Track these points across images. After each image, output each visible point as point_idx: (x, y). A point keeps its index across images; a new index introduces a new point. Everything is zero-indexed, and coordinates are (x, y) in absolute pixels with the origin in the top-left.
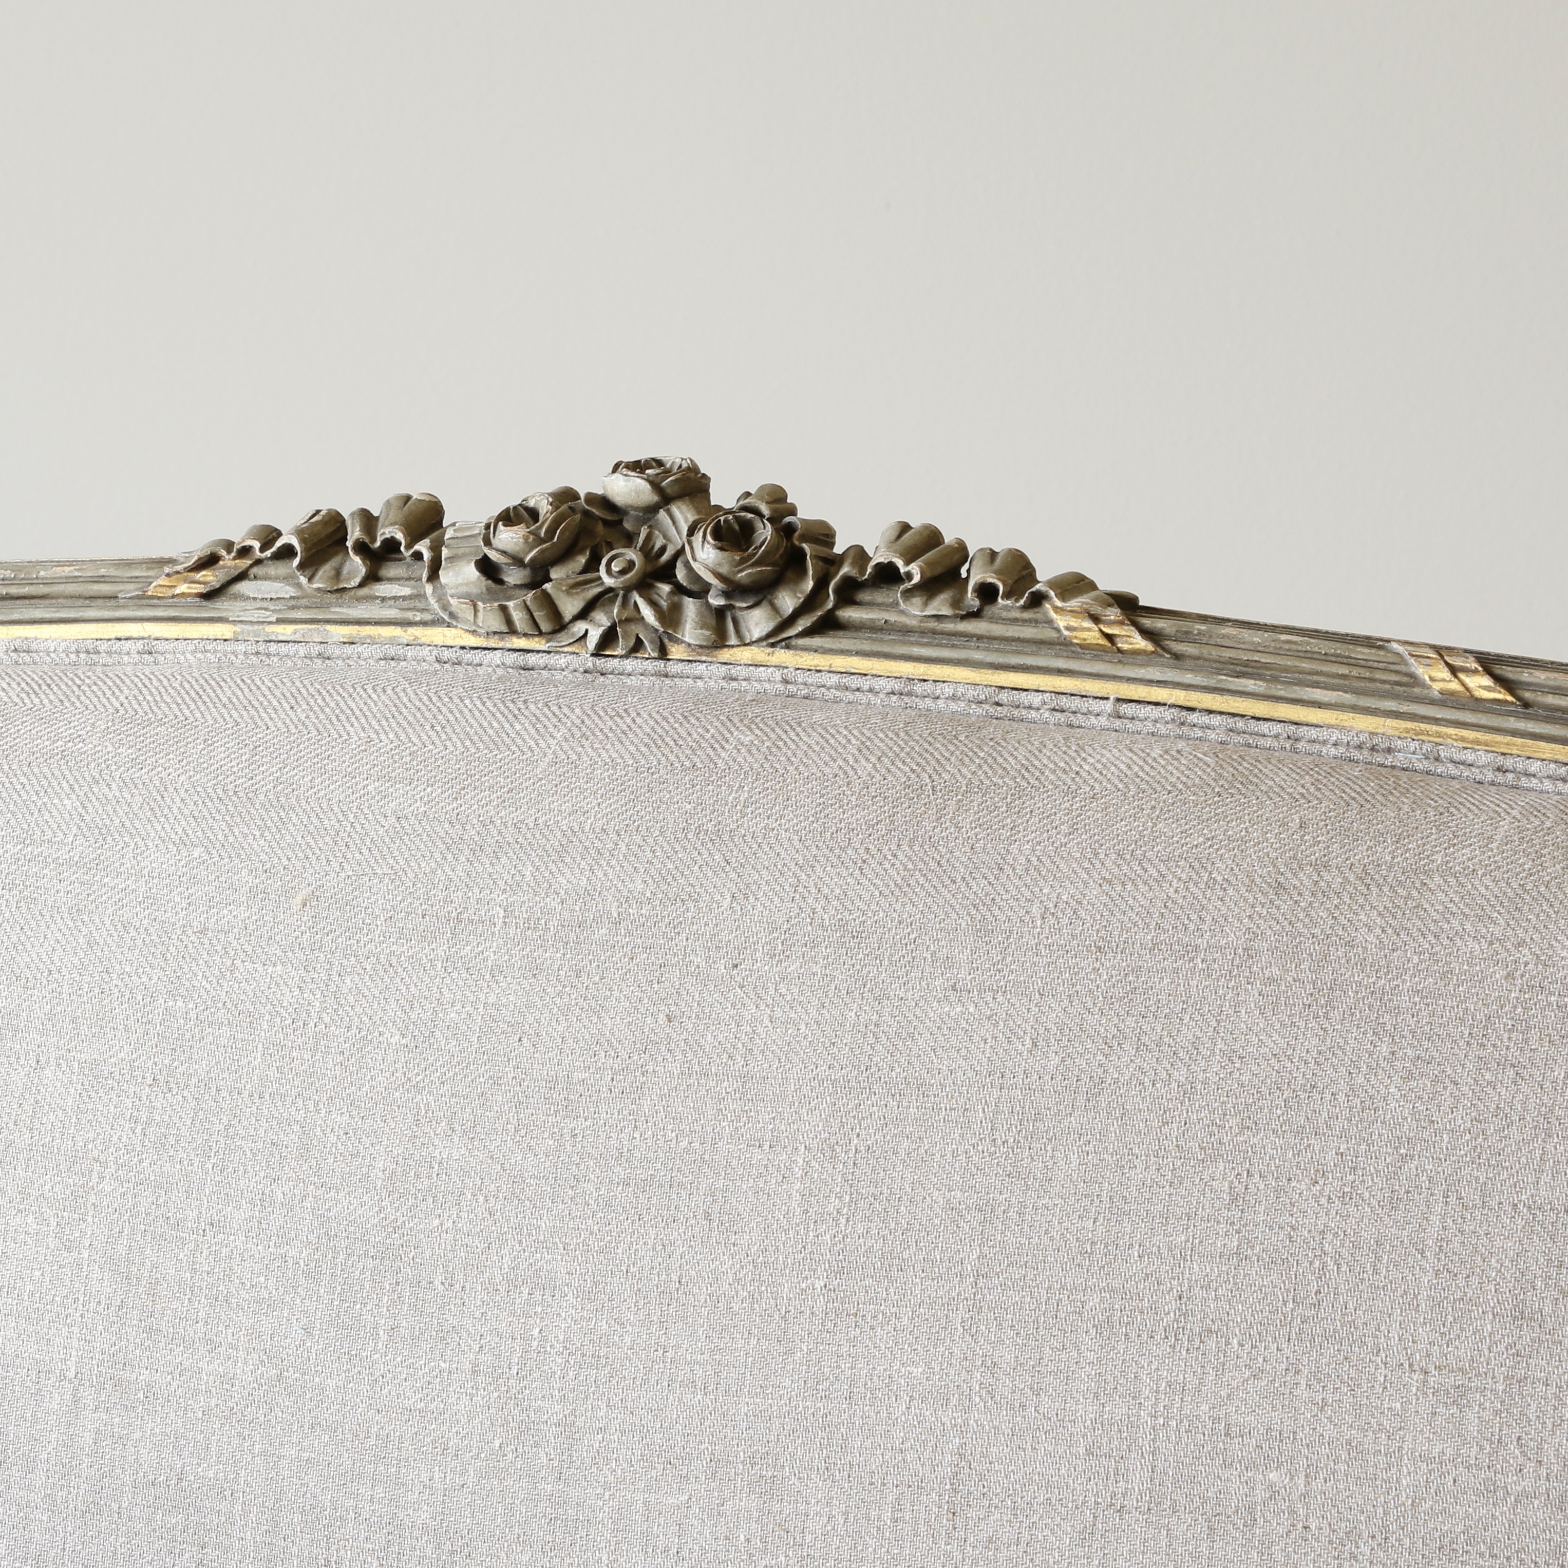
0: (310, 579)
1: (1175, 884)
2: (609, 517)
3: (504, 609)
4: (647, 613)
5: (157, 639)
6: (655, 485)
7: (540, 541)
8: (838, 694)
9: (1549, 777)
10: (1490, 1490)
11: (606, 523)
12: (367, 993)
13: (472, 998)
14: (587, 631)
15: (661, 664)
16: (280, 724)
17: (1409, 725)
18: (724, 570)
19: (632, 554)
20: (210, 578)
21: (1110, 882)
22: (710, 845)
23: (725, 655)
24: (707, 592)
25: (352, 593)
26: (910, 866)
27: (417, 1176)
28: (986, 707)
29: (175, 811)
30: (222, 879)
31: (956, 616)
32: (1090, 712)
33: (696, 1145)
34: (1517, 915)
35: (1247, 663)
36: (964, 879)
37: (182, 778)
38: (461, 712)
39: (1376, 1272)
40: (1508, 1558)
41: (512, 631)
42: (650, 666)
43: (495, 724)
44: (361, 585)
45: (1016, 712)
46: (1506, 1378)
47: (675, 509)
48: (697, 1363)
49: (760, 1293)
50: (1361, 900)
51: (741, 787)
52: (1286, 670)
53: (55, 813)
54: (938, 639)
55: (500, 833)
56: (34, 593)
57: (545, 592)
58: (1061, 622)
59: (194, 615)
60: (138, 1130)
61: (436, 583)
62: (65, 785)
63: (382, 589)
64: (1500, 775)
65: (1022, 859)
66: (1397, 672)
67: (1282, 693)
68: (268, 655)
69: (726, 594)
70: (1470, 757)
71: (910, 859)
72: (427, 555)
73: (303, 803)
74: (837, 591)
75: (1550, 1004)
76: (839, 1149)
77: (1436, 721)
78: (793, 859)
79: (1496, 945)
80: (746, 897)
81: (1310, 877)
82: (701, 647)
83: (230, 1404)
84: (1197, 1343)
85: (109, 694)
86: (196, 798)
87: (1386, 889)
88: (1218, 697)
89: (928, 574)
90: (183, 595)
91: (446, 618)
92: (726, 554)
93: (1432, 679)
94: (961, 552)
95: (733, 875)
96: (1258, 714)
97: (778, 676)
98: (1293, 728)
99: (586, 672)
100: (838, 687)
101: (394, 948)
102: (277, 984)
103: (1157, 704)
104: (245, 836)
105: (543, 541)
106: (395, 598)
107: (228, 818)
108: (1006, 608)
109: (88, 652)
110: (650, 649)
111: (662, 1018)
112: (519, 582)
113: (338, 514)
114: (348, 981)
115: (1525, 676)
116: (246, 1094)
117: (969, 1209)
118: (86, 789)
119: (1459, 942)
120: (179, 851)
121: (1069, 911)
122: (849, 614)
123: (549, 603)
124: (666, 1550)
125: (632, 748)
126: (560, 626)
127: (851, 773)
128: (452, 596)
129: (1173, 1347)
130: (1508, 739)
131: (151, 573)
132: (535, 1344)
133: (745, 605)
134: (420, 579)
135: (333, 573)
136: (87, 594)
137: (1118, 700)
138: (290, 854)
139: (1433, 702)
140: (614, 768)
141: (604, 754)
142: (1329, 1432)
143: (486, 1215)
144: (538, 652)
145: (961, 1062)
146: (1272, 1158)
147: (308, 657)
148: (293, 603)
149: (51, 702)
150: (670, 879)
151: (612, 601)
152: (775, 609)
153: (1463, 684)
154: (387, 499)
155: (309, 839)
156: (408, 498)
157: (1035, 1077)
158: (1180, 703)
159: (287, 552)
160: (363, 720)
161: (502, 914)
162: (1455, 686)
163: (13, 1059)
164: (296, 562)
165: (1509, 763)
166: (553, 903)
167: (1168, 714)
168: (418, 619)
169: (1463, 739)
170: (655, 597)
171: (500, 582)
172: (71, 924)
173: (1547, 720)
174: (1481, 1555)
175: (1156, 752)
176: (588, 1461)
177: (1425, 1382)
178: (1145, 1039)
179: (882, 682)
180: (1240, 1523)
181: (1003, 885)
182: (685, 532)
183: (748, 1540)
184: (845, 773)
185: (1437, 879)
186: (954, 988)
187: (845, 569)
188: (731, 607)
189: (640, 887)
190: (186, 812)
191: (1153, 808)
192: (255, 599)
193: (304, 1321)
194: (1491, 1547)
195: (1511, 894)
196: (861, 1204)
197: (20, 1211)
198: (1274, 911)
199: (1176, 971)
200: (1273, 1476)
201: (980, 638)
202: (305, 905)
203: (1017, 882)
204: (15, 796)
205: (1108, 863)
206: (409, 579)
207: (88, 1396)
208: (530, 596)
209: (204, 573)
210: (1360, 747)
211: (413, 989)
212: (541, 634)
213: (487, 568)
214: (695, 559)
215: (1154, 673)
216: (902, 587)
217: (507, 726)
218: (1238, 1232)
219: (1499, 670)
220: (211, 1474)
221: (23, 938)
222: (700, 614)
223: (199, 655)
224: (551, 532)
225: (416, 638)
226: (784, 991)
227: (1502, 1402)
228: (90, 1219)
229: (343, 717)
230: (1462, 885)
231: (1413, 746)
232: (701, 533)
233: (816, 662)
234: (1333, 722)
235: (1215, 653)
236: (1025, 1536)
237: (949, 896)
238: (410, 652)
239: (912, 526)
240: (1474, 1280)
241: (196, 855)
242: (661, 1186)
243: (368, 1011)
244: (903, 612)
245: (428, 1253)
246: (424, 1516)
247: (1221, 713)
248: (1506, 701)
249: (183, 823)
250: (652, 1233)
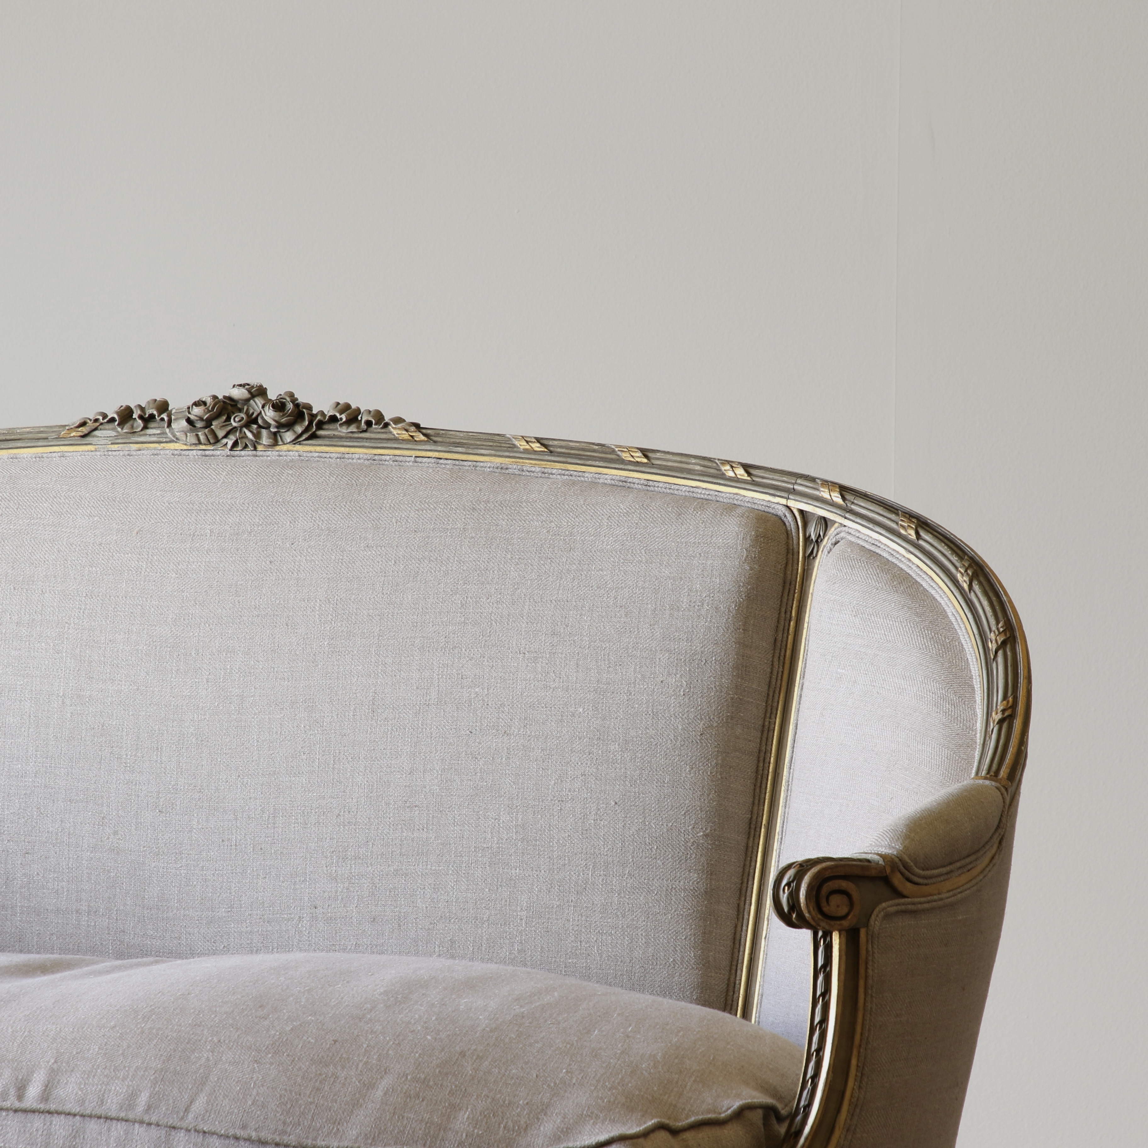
0: (122, 429)
1: (439, 510)
2: (233, 403)
3: (197, 435)
4: (249, 435)
5: (66, 452)
6: (249, 391)
7: (209, 411)
8: (318, 459)
9: (559, 474)
10: (546, 687)
11: (232, 405)
12: (162, 561)
13: (200, 560)
14: (227, 442)
15: (255, 452)
16: (121, 475)
17: (513, 460)
18: (277, 419)
19: (243, 415)
20: (84, 430)
21: (418, 510)
22: (281, 506)
23: (278, 448)
24: (270, 427)
25: (138, 433)
26: (350, 509)
27: (184, 620)
28: (371, 461)
29: (86, 505)
30: (106, 527)
31: (358, 432)
32: (406, 461)
33: (282, 602)
34: (550, 513)
35: (458, 443)
36: (369, 512)
37: (88, 494)
38: (188, 469)
39: (508, 624)
40: (551, 708)
41: (200, 443)
42: (250, 453)
43: (200, 472)
44: (142, 430)
45: (381, 462)
46: (550, 653)
47: (256, 400)
48: (285, 672)
49: (306, 648)
50: (500, 512)
51: (290, 487)
52: (472, 444)
53: (41, 508)
54: (352, 440)
55: (206, 506)
56: (16, 438)
57: (212, 429)
58: (395, 432)
59: (79, 443)
60: (81, 612)
61: (171, 428)
62: (43, 499)
63: (149, 431)
64: (543, 474)
65: (388, 505)
66: (509, 444)
67: (471, 452)
68: (109, 455)
69: (277, 427)
70: (533, 469)
71: (350, 507)
72: (166, 419)
73: (134, 501)
74: (316, 425)
75: (561, 539)
76: (331, 600)
77: (522, 458)
78: (310, 509)
79: (544, 523)
80: (295, 522)
81: (483, 505)
82: (269, 445)
83: (120, 699)
84: (451, 651)
85: (54, 469)
86: (93, 501)
87: (508, 508)
88: (449, 454)
89: (348, 418)
90: (74, 436)
91: (175, 440)
92: (277, 413)
93: (520, 445)
94: (358, 411)
95: (290, 515)
96: (463, 459)
97: (297, 454)
98: (475, 463)
99: (227, 456)
100: (318, 457)
101: (171, 545)
102: (129, 560)
103: (429, 457)
104: (113, 512)
105: (210, 411)
106: (154, 434)
107: (106, 507)
108: (375, 428)
109: (39, 457)
110: (251, 448)
111: (268, 562)
112: (201, 426)
113: (129, 407)
114: (155, 558)
115: (551, 443)
116: (120, 597)
117: (375, 615)
118: (51, 500)
119: (532, 523)
120: (89, 519)
121: (405, 520)
122: (320, 433)
123: (213, 432)
124: (276, 733)
125: (250, 477)
126: (217, 441)
127: (328, 481)
128: (177, 432)
129: (444, 653)
130: (546, 463)
131: (60, 429)
132: (228, 671)
133: (284, 431)
134: (164, 427)
135: (131, 427)
136: (36, 438)
137: (416, 457)
138: (130, 517)
139: (521, 452)
140: (245, 483)
141: (241, 479)
142: (495, 674)
143: (209, 630)
144: (209, 450)
145: (371, 569)
146: (474, 592)
147: (124, 455)
148: (116, 438)
149: (33, 472)
150: (268, 518)
151: (236, 431)
152: (295, 432)
153: (530, 446)
154: (147, 401)
155: (137, 512)
156: (156, 400)
157: (396, 572)
158: (437, 457)
159: (112, 420)
160: (152, 473)
161: (209, 532)
162: (528, 447)
163: (33, 591)
164: (116, 423)
165: (546, 470)
166: (227, 527)
167: (433, 460)
168: (164, 441)
169: (531, 464)
170: (251, 429)
171: (195, 426)
172: (51, 545)
173: (558, 456)
174: (543, 707)
175: (431, 471)
176: (249, 707)
177: (524, 657)
178: (431, 558)
179: (334, 454)
180: (467, 705)
181: (382, 513)
182: (260, 406)
183: (305, 727)
184: (326, 481)
185: (524, 504)
186: (367, 546)
187: (319, 418)
188: (279, 432)
189: (258, 521)
190: (90, 505)
191: (431, 487)
192: (101, 437)
193: (146, 670)
194: (546, 705)
195: (548, 507)
196: (339, 617)
197: (39, 642)
198: (472, 516)
199: (441, 536)
200: (477, 690)
201: (367, 439)
202: (137, 534)
203: (387, 512)
204: (25, 504)
205: (417, 505)
206: (159, 427)
207: (68, 702)
208: (206, 431)
209: (81, 428)
210: (497, 468)
211: (179, 559)
212: (210, 444)
213: (189, 421)
214: (266, 415)
215: (428, 447)
216: (339, 423)
217: (205, 472)
218: (464, 616)
219: (542, 442)
220: (114, 723)
221: (33, 551)
222: (268, 434)
223: (83, 457)
224: (213, 408)
225: (164, 447)
226: (310, 551)
227: (548, 660)
228: (65, 643)
229: (144, 472)
230: (532, 505)
231: (515, 467)
232: (268, 407)
233: (310, 449)
234: (488, 460)
235: (448, 440)
236: (397, 716)
237: (364, 518)
238: (162, 452)
239: (340, 403)
240: (539, 625)
241: (95, 519)
242: (270, 616)
243: (163, 567)
244: (340, 431)
245: (189, 645)
246: (192, 730)
247: (451, 459)
248: (544, 451)
249: (90, 509)
250: (268, 631)
